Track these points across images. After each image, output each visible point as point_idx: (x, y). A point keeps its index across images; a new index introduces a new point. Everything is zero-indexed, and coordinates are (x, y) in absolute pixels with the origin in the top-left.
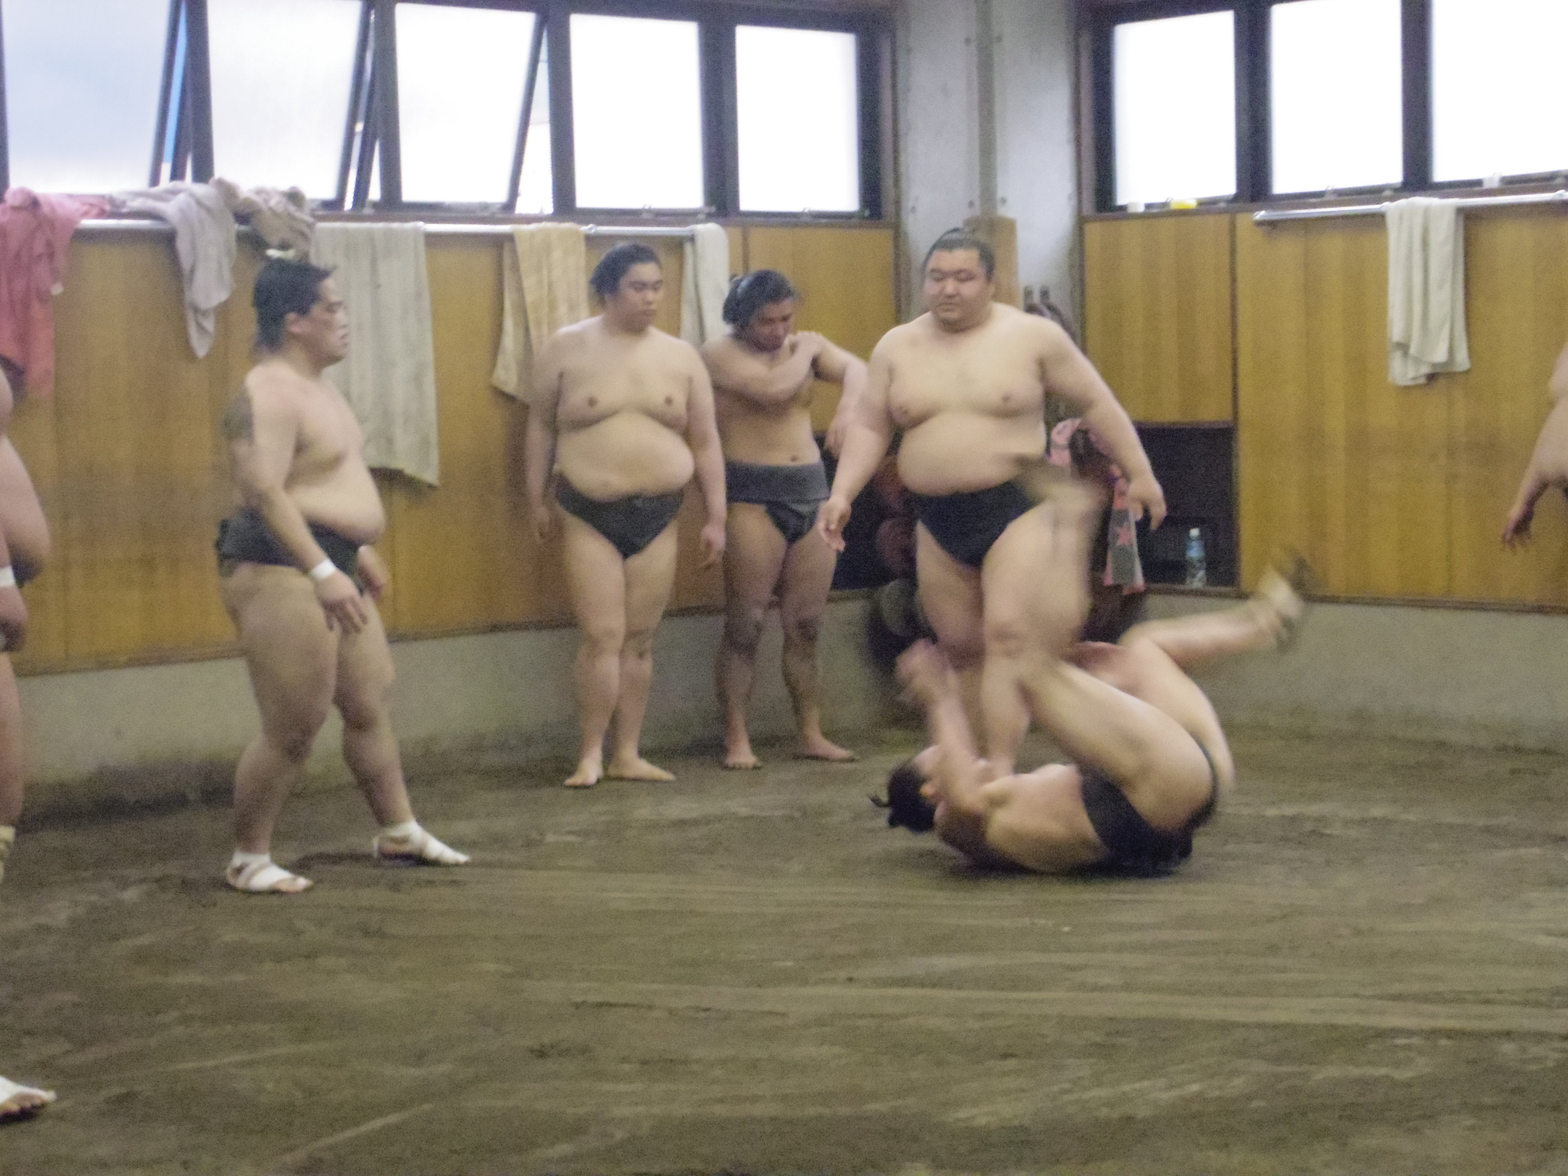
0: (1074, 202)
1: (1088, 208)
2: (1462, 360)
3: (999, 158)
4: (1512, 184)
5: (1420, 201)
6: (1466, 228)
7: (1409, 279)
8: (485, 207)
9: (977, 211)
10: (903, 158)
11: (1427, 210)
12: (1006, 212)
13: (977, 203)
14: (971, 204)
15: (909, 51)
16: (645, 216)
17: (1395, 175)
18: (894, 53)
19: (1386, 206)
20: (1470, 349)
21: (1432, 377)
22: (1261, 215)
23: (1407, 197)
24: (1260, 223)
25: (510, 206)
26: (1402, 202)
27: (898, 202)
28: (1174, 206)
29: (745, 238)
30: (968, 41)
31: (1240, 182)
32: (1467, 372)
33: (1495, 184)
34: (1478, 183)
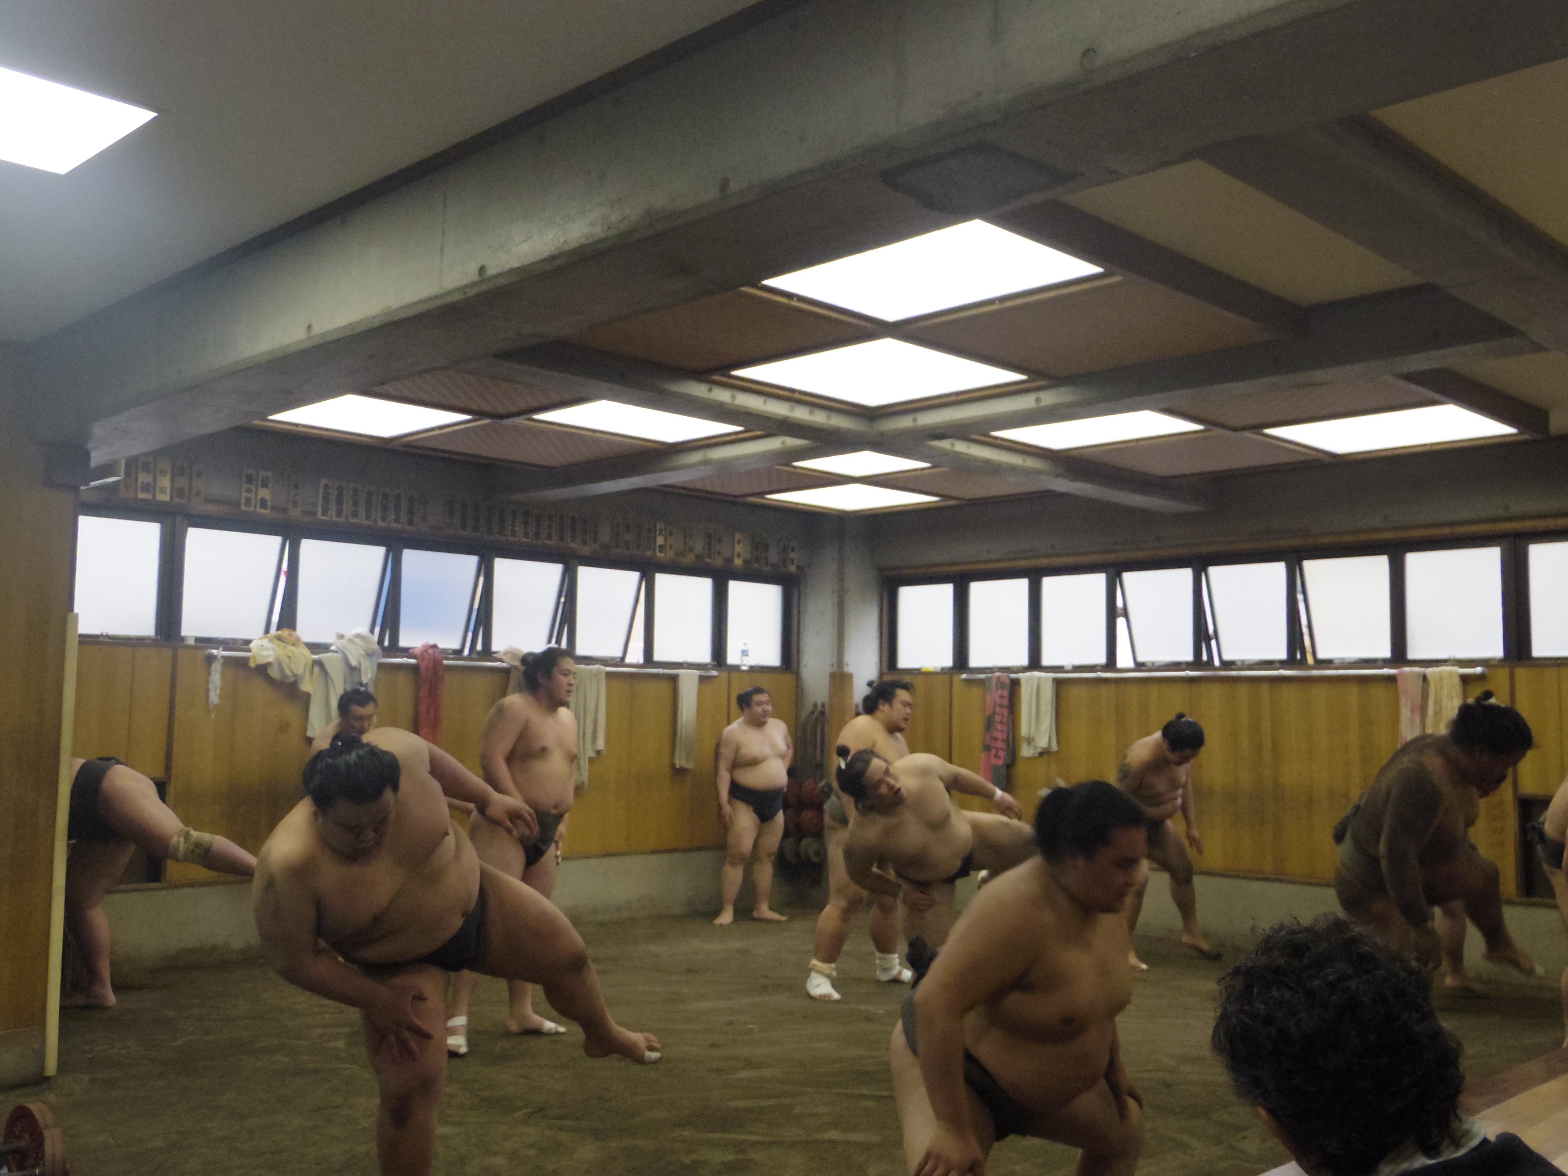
0: (878, 666)
1: (885, 670)
2: (1054, 747)
3: (846, 644)
4: (1077, 669)
5: (1036, 674)
6: (1057, 687)
7: (1030, 708)
8: (613, 659)
9: (835, 669)
10: (801, 643)
11: (1039, 679)
12: (848, 669)
13: (835, 665)
14: (832, 665)
15: (806, 594)
16: (685, 665)
17: (1024, 661)
18: (799, 595)
19: (1021, 675)
20: (1058, 742)
21: (1041, 754)
22: (964, 676)
23: (1030, 671)
24: (965, 680)
25: (623, 658)
26: (1028, 674)
27: (798, 663)
28: (924, 670)
29: (729, 678)
30: (833, 592)
31: (955, 661)
32: (1057, 752)
33: (1070, 668)
34: (1062, 667)
